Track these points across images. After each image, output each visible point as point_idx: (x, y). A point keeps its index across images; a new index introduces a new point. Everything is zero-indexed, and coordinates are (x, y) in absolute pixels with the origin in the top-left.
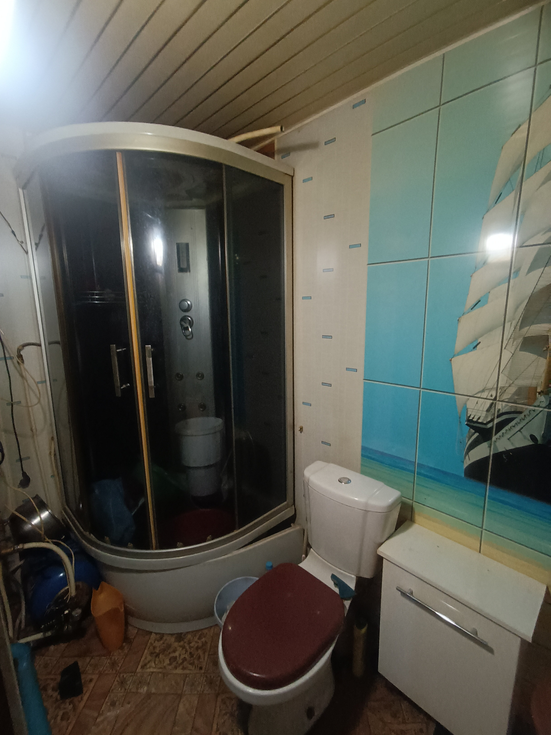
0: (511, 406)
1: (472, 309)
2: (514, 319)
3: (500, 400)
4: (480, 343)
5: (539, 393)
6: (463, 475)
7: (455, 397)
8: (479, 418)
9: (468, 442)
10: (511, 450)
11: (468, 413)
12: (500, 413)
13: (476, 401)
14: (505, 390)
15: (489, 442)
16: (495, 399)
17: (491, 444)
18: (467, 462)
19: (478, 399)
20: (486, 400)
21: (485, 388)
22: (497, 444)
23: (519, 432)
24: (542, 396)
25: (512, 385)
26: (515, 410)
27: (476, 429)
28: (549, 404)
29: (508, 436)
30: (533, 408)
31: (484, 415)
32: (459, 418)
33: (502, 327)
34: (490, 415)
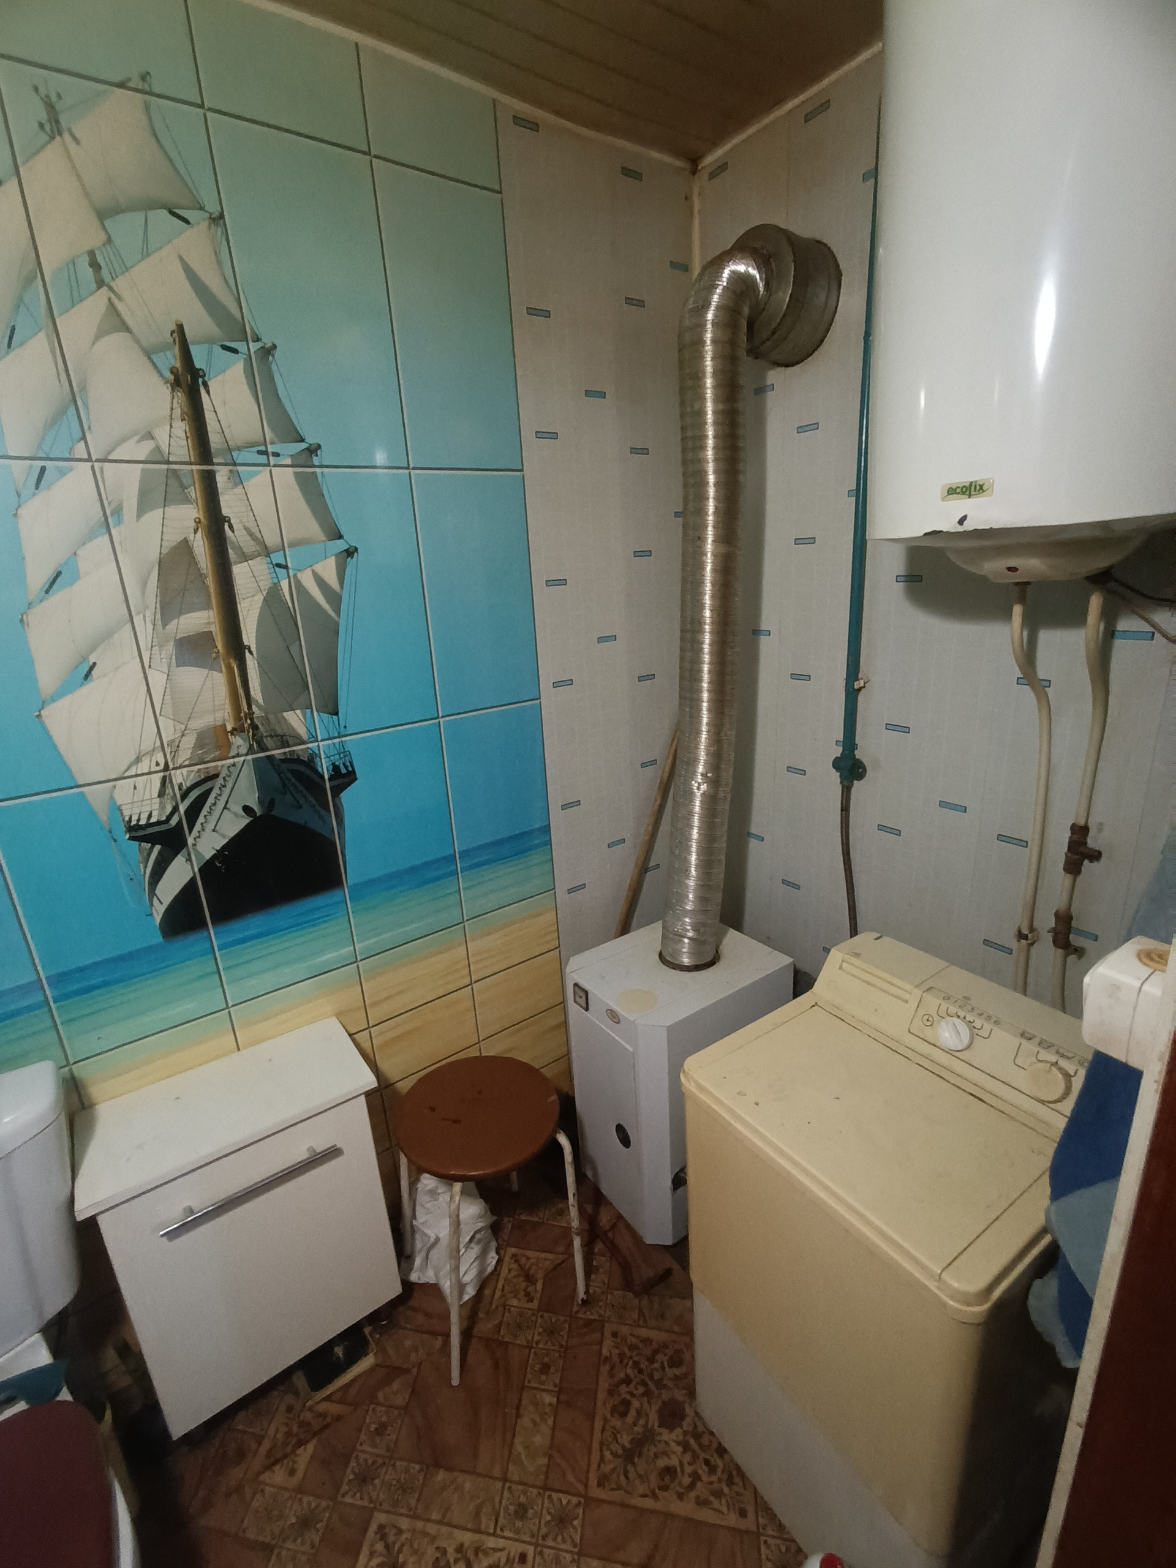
0: (199, 770)
1: (47, 592)
2: (147, 608)
3: (175, 766)
4: (95, 664)
5: (232, 733)
6: (158, 939)
7: (82, 794)
8: (150, 816)
9: (145, 872)
10: (224, 848)
11: (125, 814)
12: (184, 791)
13: (133, 786)
14: (178, 746)
15: (184, 851)
16: (166, 768)
17: (189, 855)
18: (159, 911)
19: (134, 779)
20: (149, 776)
21: (139, 754)
22: (198, 847)
23: (225, 810)
24: (237, 737)
25: (186, 732)
26: (207, 775)
27: (152, 839)
28: (251, 746)
29: (210, 826)
30: (231, 761)
31: (157, 806)
32: (110, 832)
33: (129, 625)
34: (169, 801)
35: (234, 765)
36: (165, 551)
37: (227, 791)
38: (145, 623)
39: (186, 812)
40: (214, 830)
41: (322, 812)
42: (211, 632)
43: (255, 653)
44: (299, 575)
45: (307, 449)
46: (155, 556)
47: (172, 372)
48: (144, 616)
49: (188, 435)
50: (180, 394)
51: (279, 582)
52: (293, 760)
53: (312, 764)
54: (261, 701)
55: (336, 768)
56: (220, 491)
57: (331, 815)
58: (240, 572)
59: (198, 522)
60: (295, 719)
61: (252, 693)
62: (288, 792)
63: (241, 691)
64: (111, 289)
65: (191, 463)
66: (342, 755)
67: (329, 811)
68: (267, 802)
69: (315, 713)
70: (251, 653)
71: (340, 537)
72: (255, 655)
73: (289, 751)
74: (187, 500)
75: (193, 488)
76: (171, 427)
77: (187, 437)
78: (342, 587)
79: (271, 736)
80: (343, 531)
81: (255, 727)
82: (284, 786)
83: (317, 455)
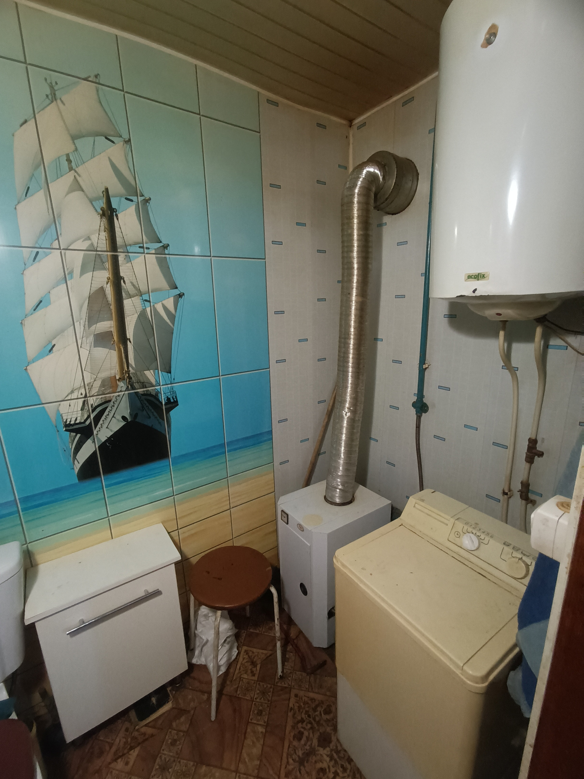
0: (101, 398)
1: (34, 310)
2: (81, 319)
3: (90, 395)
4: (54, 345)
5: (119, 380)
6: (77, 481)
7: (43, 407)
8: (76, 420)
9: (72, 447)
10: (112, 436)
11: (64, 418)
12: (93, 408)
13: (69, 405)
14: (92, 386)
15: (92, 437)
16: (86, 396)
17: (94, 439)
18: (78, 467)
19: (69, 401)
20: (77, 400)
21: (73, 389)
22: (99, 436)
23: (113, 418)
24: (121, 382)
25: (96, 379)
26: (105, 400)
27: (77, 431)
28: (128, 387)
29: (105, 425)
30: (118, 394)
31: (80, 415)
32: (56, 427)
33: (72, 327)
34: (86, 412)
35: (119, 396)
36: (91, 293)
37: (115, 408)
38: (80, 326)
39: (93, 418)
40: (107, 428)
41: (160, 420)
42: (112, 331)
43: (132, 342)
44: (156, 306)
45: (163, 246)
46: (87, 295)
47: (101, 209)
48: (80, 323)
49: (107, 238)
50: (104, 220)
51: (146, 308)
52: (147, 394)
53: (157, 397)
54: (134, 365)
55: (168, 399)
56: (120, 264)
58: (127, 303)
59: (109, 279)
60: (150, 375)
61: (130, 361)
62: (144, 410)
63: (124, 360)
64: (76, 172)
65: (107, 251)
66: (172, 393)
67: (164, 420)
68: (134, 415)
69: (160, 372)
70: (130, 342)
71: (176, 288)
72: (132, 343)
73: (146, 390)
74: (105, 269)
75: (107, 263)
76: (99, 234)
77: (106, 239)
78: (176, 311)
79: (138, 383)
80: (178, 286)
81: (130, 378)
82: (143, 407)
83: (167, 249)
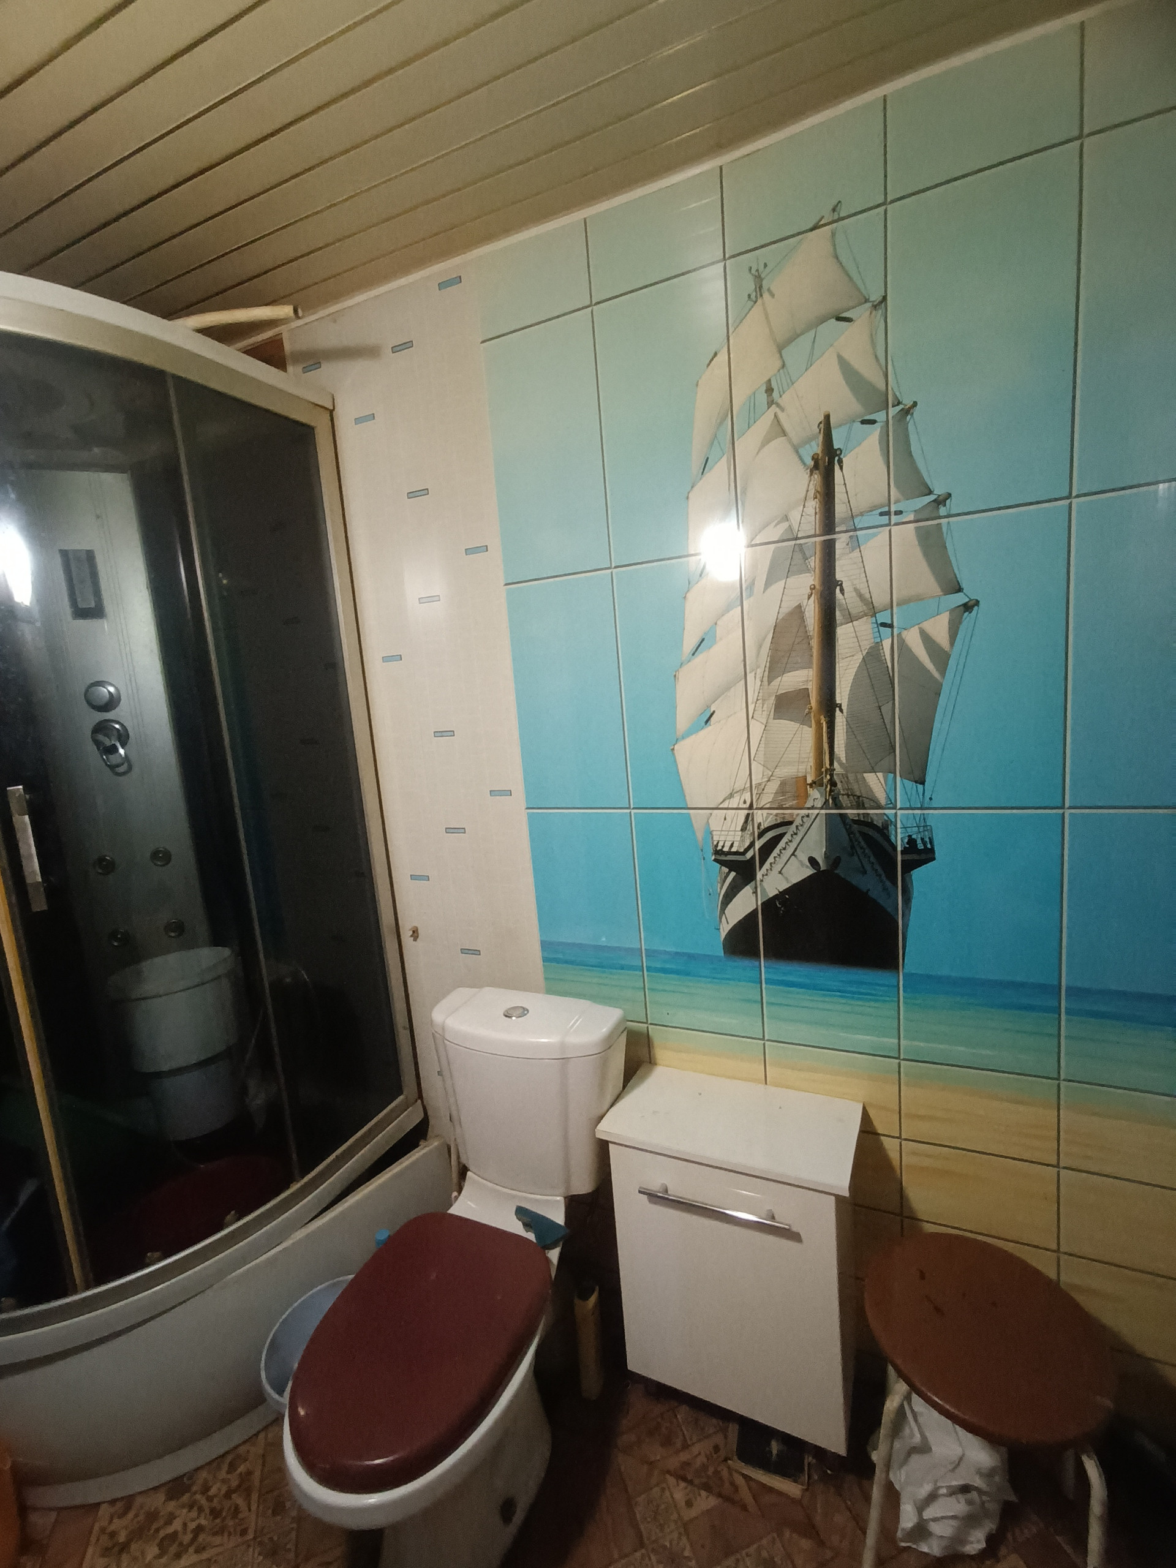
0: (776, 815)
1: (693, 654)
2: (758, 667)
3: (758, 806)
4: (714, 712)
5: (811, 785)
6: (720, 952)
7: (689, 814)
8: (732, 846)
9: (720, 891)
10: (786, 891)
11: (714, 839)
12: (761, 830)
13: (724, 817)
14: (763, 790)
15: (753, 883)
16: (751, 807)
17: (756, 888)
18: (725, 928)
19: (725, 811)
20: (737, 811)
21: (733, 790)
22: (765, 884)
23: (793, 857)
24: (815, 790)
25: (772, 778)
26: (782, 820)
27: (731, 866)
28: (827, 801)
29: (777, 868)
30: (806, 812)
31: (738, 838)
32: (702, 850)
33: (743, 682)
34: (748, 836)
35: (808, 816)
36: (780, 617)
37: (798, 839)
38: (755, 679)
39: (759, 849)
40: (780, 872)
41: (888, 884)
42: (808, 689)
43: (845, 711)
44: (904, 634)
45: (935, 501)
46: (772, 622)
47: (813, 458)
48: (756, 674)
49: (817, 510)
50: (817, 477)
51: (881, 641)
52: (866, 823)
53: (885, 831)
54: (844, 760)
55: (912, 842)
56: (837, 557)
57: (897, 887)
58: (844, 633)
59: (813, 588)
60: (876, 783)
61: (836, 750)
62: (855, 854)
63: (826, 746)
64: (778, 405)
65: (815, 536)
66: (921, 829)
67: (895, 884)
68: (834, 862)
69: (898, 778)
70: (841, 710)
71: (959, 590)
72: (845, 714)
73: (863, 814)
74: (808, 571)
75: (813, 558)
76: (804, 506)
77: (816, 513)
78: (952, 643)
79: (848, 795)
80: (964, 585)
81: (833, 784)
82: (853, 847)
83: (945, 505)
